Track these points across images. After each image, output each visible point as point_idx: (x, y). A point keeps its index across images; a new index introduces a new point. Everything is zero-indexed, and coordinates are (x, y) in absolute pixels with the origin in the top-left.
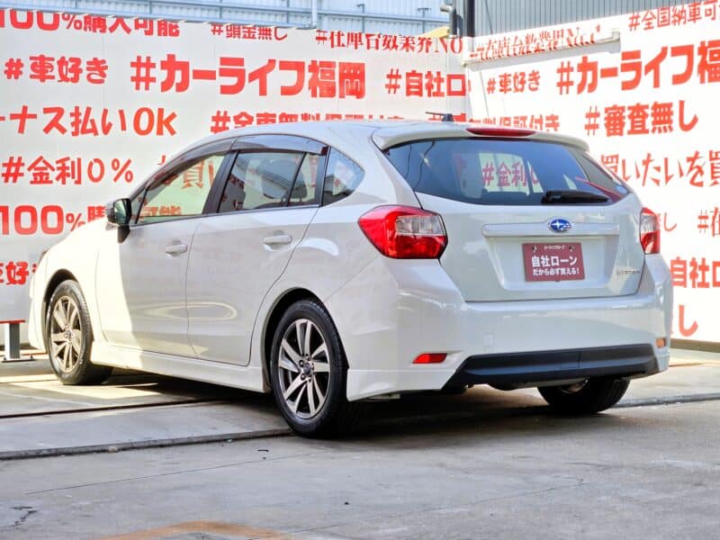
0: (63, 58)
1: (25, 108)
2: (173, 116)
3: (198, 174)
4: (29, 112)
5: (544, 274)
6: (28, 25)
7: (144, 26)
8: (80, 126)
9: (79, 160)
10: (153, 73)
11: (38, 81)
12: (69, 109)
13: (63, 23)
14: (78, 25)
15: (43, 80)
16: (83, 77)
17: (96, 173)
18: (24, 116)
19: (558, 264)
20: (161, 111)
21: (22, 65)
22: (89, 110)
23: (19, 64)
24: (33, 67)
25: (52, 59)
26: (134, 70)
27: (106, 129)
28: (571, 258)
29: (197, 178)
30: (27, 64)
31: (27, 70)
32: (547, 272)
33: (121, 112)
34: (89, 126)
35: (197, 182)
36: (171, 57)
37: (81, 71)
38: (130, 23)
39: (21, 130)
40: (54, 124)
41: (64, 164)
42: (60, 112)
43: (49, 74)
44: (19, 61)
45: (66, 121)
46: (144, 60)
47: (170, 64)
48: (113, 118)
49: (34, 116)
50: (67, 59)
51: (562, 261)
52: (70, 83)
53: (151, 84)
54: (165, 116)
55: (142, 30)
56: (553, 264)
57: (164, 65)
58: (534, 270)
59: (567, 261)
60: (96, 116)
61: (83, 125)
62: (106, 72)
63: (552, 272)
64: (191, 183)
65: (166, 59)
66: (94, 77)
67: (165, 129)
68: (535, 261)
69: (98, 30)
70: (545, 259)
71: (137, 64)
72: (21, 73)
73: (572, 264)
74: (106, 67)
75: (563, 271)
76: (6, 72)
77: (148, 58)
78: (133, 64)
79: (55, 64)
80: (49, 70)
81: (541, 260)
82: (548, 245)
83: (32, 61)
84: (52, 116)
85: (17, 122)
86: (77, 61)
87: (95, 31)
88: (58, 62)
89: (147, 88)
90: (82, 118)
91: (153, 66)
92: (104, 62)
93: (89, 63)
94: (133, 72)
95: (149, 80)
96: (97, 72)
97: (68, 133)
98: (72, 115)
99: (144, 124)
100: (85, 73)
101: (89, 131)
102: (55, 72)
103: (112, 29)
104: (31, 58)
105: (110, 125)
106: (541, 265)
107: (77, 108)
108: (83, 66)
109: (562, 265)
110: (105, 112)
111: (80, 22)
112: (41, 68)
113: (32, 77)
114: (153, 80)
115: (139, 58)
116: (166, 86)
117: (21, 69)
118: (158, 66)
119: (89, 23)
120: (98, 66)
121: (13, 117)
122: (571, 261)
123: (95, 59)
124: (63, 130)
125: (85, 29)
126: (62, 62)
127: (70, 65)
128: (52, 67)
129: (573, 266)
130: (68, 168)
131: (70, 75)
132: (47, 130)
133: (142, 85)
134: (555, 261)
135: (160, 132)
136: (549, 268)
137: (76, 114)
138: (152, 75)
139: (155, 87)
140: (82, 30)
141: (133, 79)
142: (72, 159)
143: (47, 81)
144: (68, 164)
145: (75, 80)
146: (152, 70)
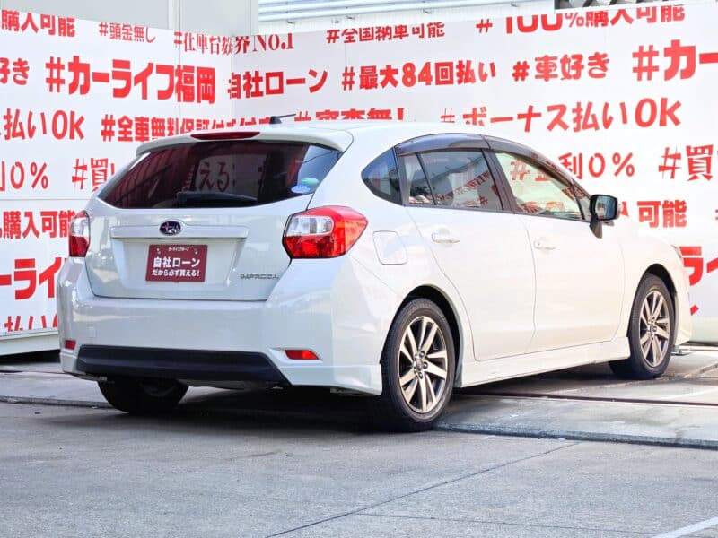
0: (566, 56)
1: (531, 108)
2: (677, 105)
3: (705, 165)
4: (535, 111)
5: (163, 275)
6: (533, 28)
7: (647, 13)
8: (582, 121)
9: (581, 156)
10: (656, 61)
11: (542, 80)
12: (571, 106)
13: (566, 22)
14: (580, 22)
15: (547, 80)
16: (585, 72)
17: (597, 168)
18: (529, 115)
19: (179, 265)
20: (664, 101)
21: (528, 67)
22: (590, 105)
23: (525, 66)
24: (538, 67)
25: (555, 58)
26: (637, 60)
27: (607, 123)
28: (194, 260)
29: (705, 169)
30: (533, 65)
31: (532, 71)
32: (166, 273)
33: (623, 106)
34: (590, 121)
35: (705, 173)
36: (676, 43)
37: (582, 67)
38: (632, 13)
39: (527, 129)
40: (558, 121)
41: (566, 160)
42: (562, 108)
43: (553, 73)
44: (525, 63)
45: (568, 117)
46: (646, 49)
47: (675, 50)
48: (615, 112)
49: (539, 115)
50: (569, 57)
51: (184, 262)
52: (572, 79)
53: (654, 73)
54: (669, 106)
55: (644, 19)
56: (174, 265)
57: (667, 52)
58: (154, 271)
59: (189, 262)
60: (597, 110)
61: (584, 120)
62: (607, 65)
63: (171, 273)
64: (698, 175)
65: (669, 45)
66: (595, 72)
67: (669, 120)
68: (157, 262)
69: (600, 24)
70: (167, 260)
71: (639, 54)
72: (527, 74)
73: (193, 266)
74: (608, 61)
75: (183, 273)
76: (514, 75)
77: (651, 47)
78: (635, 55)
79: (558, 63)
80: (553, 69)
81: (163, 261)
82: (172, 246)
83: (537, 62)
84: (556, 113)
85: (524, 121)
86: (579, 57)
87: (596, 25)
88: (561, 61)
89: (649, 78)
90: (583, 113)
91: (656, 54)
92: (605, 55)
93: (590, 58)
94: (635, 63)
95: (652, 69)
96: (598, 67)
97: (570, 130)
98: (574, 111)
99: (646, 117)
100: (587, 68)
101: (590, 126)
102: (558, 71)
103: (614, 22)
104: (536, 59)
105: (611, 119)
106: (162, 265)
107: (579, 104)
108: (585, 62)
109: (183, 267)
110: (606, 106)
111: (582, 18)
112: (545, 68)
113: (537, 77)
114: (656, 69)
115: (641, 48)
116: (669, 74)
117: (527, 71)
118: (662, 53)
119: (591, 18)
120: (600, 60)
121: (520, 116)
122: (193, 263)
123: (597, 54)
124: (565, 127)
125: (587, 25)
126: (565, 60)
127: (573, 62)
128: (555, 66)
129: (194, 268)
130: (570, 164)
131: (573, 72)
132: (550, 127)
133: (645, 75)
134: (177, 262)
135: (663, 123)
136: (169, 270)
137: (578, 110)
138: (654, 64)
139: (658, 76)
140: (584, 26)
141: (635, 70)
142: (573, 155)
143: (551, 80)
144: (570, 159)
145: (577, 76)
146: (654, 59)
